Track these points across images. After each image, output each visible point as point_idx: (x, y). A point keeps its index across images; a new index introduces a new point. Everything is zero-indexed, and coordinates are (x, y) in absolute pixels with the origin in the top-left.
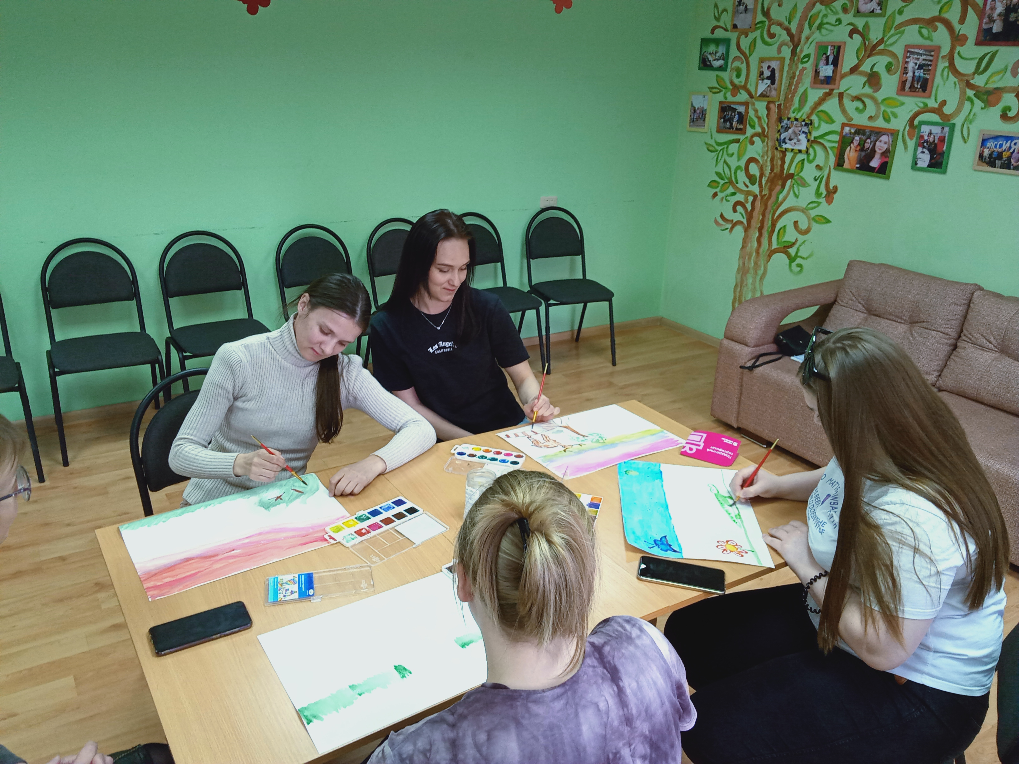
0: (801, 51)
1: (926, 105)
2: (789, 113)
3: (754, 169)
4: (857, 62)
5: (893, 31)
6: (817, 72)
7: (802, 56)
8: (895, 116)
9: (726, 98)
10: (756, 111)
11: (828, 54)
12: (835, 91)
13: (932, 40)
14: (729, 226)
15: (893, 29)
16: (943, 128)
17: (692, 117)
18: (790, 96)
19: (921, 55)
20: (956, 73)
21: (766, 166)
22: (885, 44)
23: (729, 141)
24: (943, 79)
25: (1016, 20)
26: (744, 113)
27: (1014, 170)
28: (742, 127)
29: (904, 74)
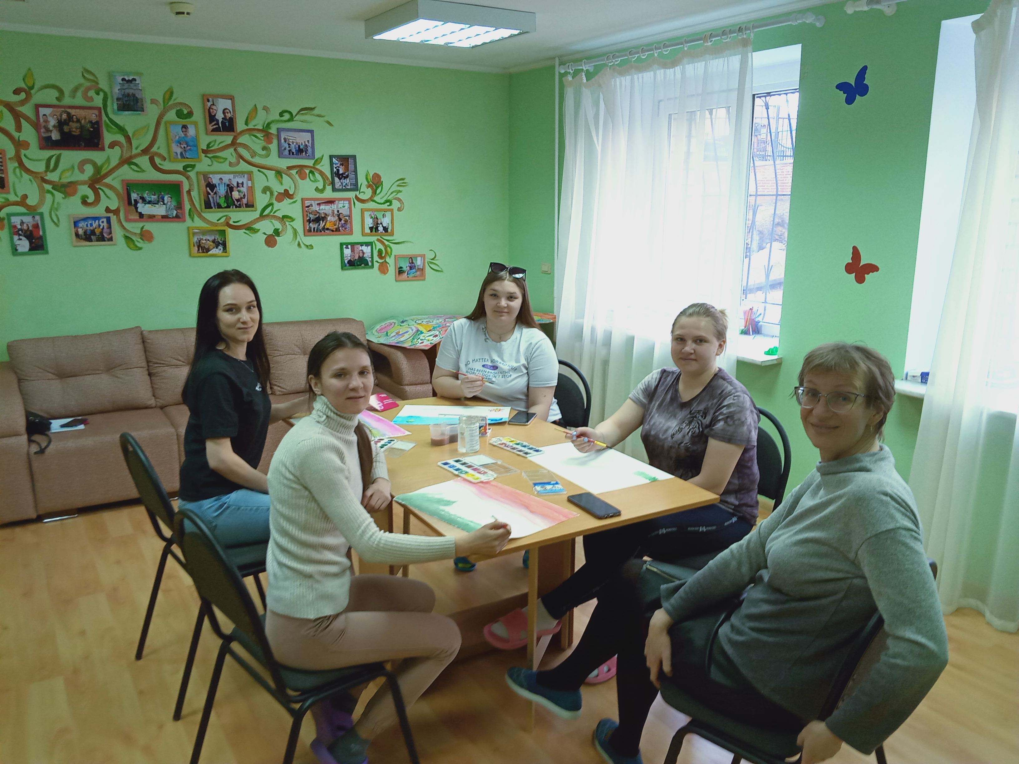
1: (7, 199)
16: (34, 217)
20: (28, 171)
24: (17, 177)
25: (70, 132)
27: (108, 241)
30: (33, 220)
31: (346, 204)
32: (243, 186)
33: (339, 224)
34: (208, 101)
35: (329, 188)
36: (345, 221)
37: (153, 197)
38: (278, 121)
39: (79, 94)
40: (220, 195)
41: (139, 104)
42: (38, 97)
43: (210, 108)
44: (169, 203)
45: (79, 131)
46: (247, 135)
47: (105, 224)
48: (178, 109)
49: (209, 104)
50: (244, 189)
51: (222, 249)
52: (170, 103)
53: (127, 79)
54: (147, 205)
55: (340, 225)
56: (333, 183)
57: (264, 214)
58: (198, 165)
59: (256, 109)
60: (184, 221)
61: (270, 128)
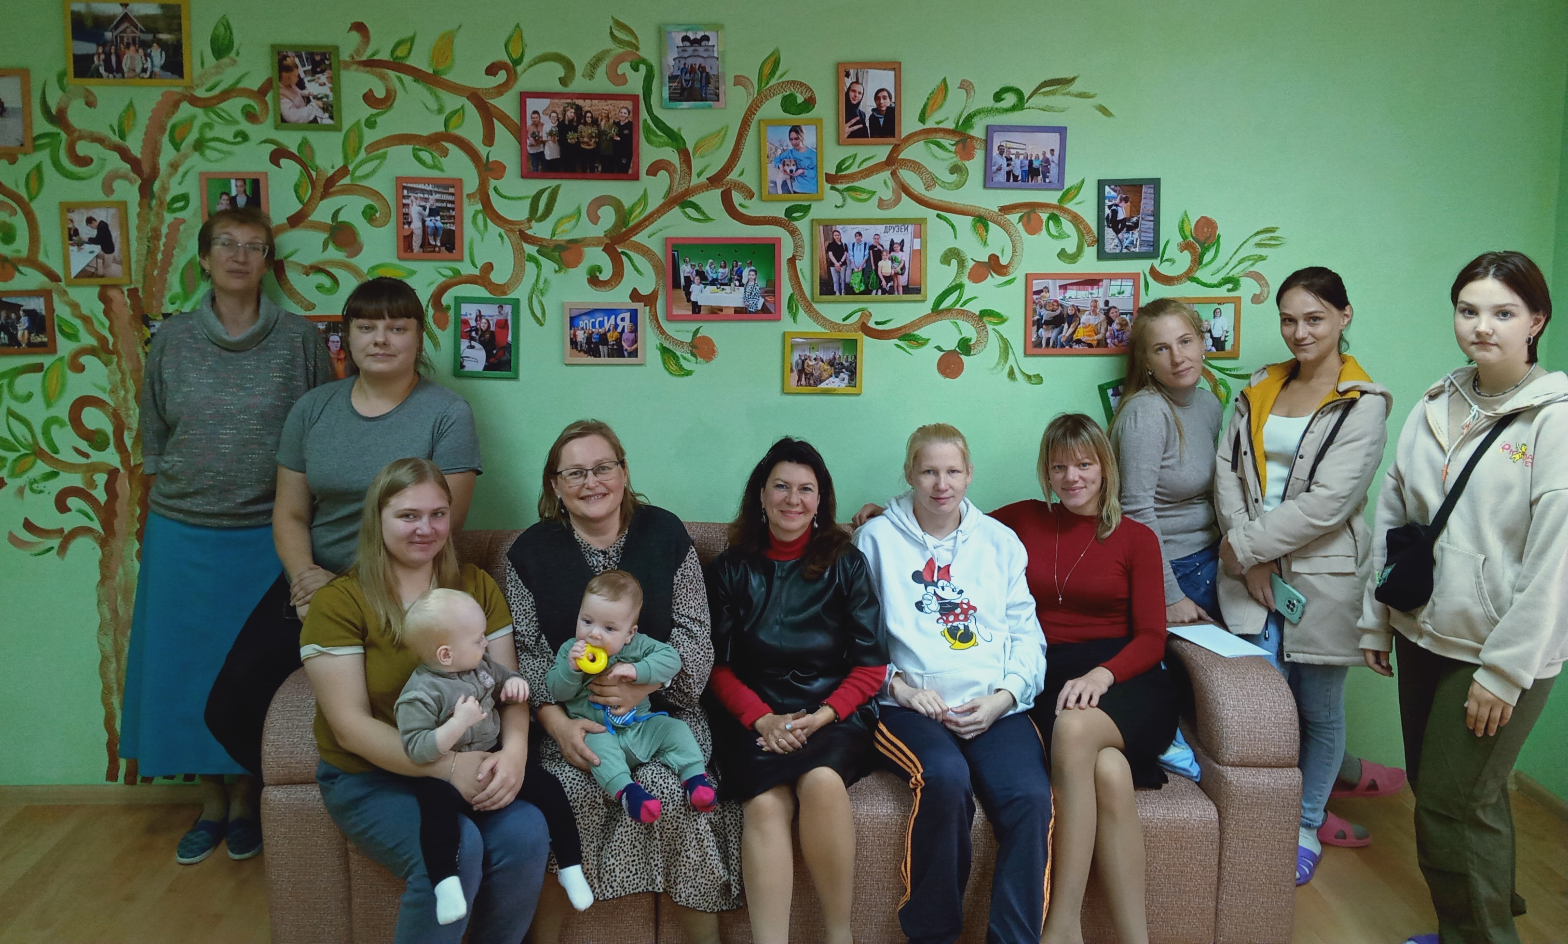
0: (165, 189)
1: (457, 272)
2: (162, 304)
3: (93, 418)
4: (300, 206)
5: (363, 154)
7: (168, 198)
10: (74, 306)
11: (234, 193)
13: (442, 170)
14: (55, 542)
15: (363, 151)
16: (501, 307)
18: (156, 273)
19: (430, 193)
20: (498, 219)
21: (128, 409)
22: (353, 175)
23: (11, 370)
24: (478, 230)
25: (578, 143)
26: (44, 312)
27: (629, 357)
28: (45, 340)
29: (404, 224)
30: (500, 312)
31: (1128, 287)
32: (902, 250)
33: (1107, 330)
34: (848, 75)
35: (1091, 252)
36: (1121, 324)
37: (721, 270)
38: (989, 111)
39: (602, 69)
40: (853, 267)
41: (711, 87)
42: (527, 80)
43: (849, 89)
44: (752, 284)
45: (595, 143)
46: (921, 143)
47: (627, 323)
48: (785, 94)
49: (848, 82)
50: (904, 256)
51: (847, 377)
52: (771, 84)
53: (692, 38)
54: (708, 287)
55: (1108, 334)
56: (1100, 241)
57: (942, 306)
58: (815, 206)
59: (944, 87)
60: (778, 319)
61: (971, 127)
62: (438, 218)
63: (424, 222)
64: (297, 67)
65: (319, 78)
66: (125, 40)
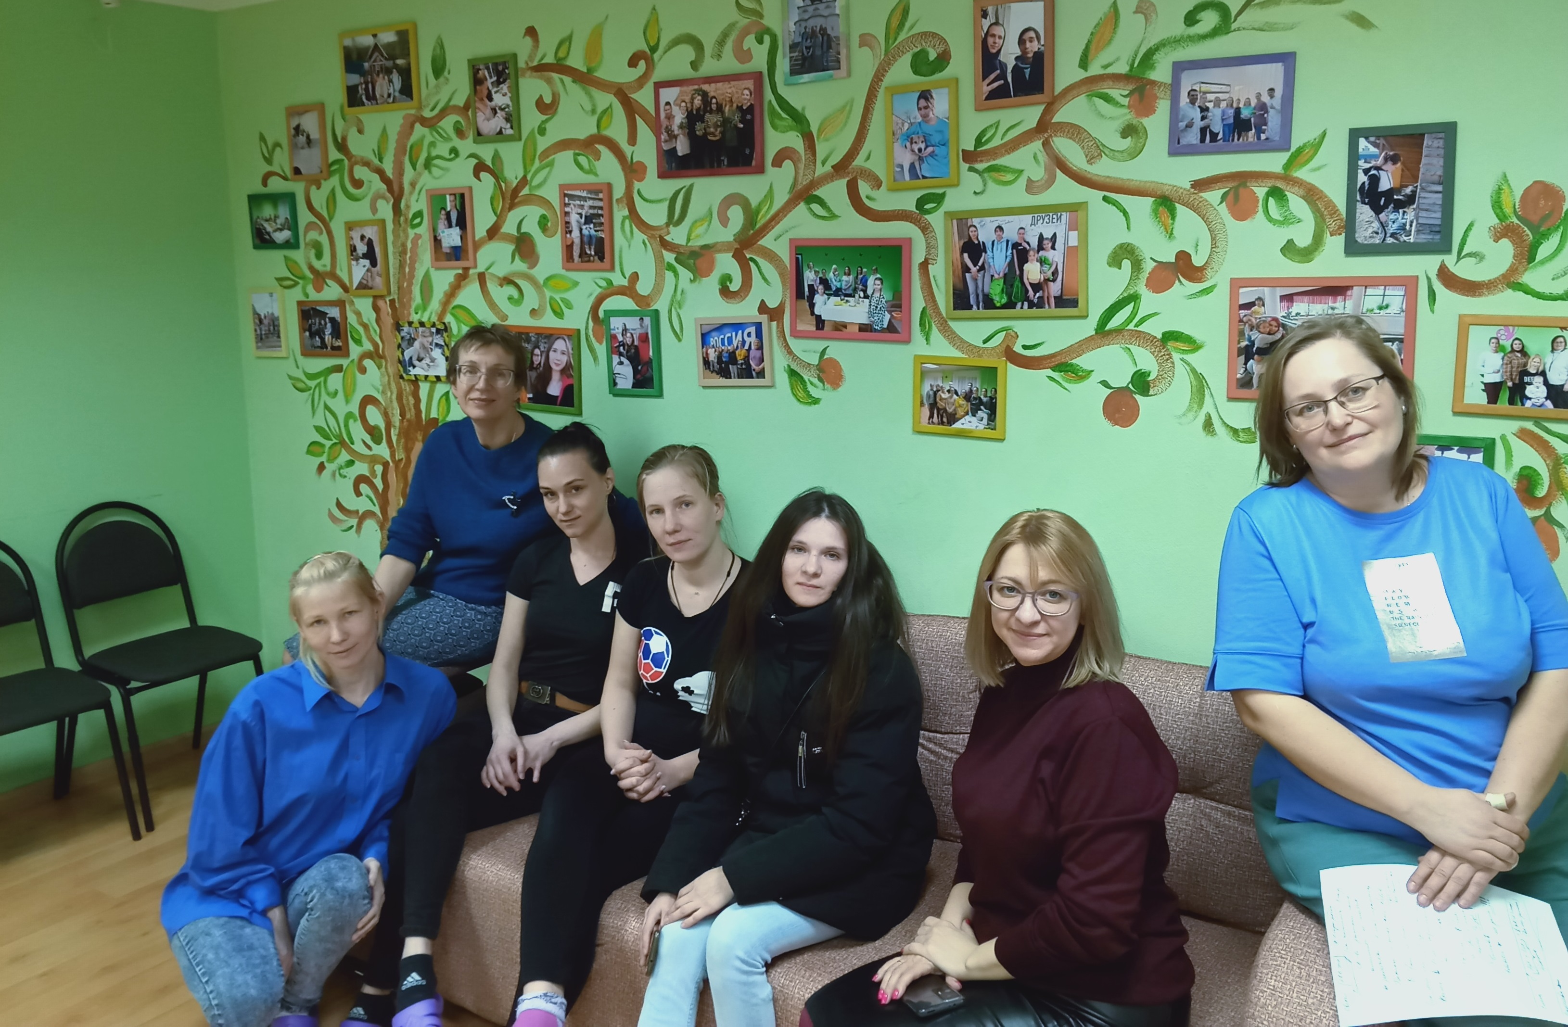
0: (408, 207)
1: (610, 282)
2: (409, 314)
3: (374, 416)
4: (495, 218)
5: (537, 163)
6: (437, 241)
7: (410, 216)
8: (569, 306)
9: (307, 295)
10: (358, 314)
11: (448, 209)
12: (471, 271)
13: (596, 175)
14: (354, 522)
15: (537, 161)
16: (642, 319)
17: (259, 332)
18: (405, 285)
19: (584, 199)
20: (642, 225)
21: (393, 409)
22: (530, 185)
23: (325, 369)
24: (626, 237)
25: (706, 134)
26: (339, 320)
27: (758, 378)
28: (341, 344)
29: (567, 233)
30: (641, 325)
31: (1396, 298)
32: (1053, 248)
34: (985, 15)
35: (1335, 244)
37: (845, 278)
38: (1178, 41)
39: (729, 46)
40: (992, 272)
41: (832, 52)
42: (662, 69)
43: (987, 34)
44: (877, 295)
45: (720, 132)
46: (1082, 98)
47: (753, 339)
48: (916, 50)
49: (986, 23)
50: (1056, 256)
52: (900, 39)
54: (832, 298)
56: (1349, 227)
57: (1111, 325)
58: (950, 193)
59: (1114, 15)
60: (907, 341)
61: (1152, 67)
62: (592, 226)
63: (581, 230)
64: (486, 79)
65: (502, 89)
66: (377, 69)
